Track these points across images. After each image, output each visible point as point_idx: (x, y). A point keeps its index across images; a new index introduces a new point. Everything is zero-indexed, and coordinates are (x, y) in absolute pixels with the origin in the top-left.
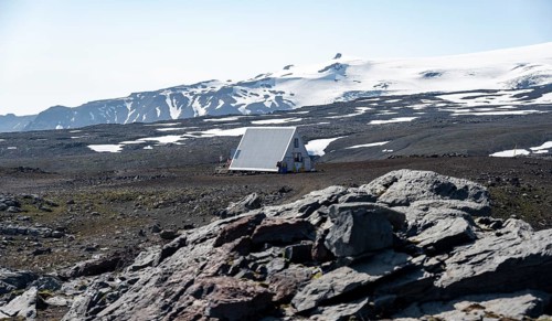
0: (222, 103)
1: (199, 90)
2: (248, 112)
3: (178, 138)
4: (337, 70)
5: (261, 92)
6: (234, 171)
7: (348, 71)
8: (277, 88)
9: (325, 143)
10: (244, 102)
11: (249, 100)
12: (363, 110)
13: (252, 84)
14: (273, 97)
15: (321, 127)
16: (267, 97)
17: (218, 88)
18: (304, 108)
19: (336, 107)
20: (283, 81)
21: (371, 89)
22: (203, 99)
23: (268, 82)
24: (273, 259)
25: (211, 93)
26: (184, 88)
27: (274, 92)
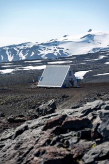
0: (33, 53)
1: (22, 47)
2: (46, 58)
3: (12, 70)
4: (90, 38)
5: (53, 48)
6: (40, 87)
7: (95, 38)
8: (60, 46)
9: (84, 73)
10: (44, 53)
11: (47, 52)
12: (102, 57)
13: (48, 44)
14: (58, 50)
15: (82, 65)
16: (55, 50)
17: (31, 46)
18: (74, 56)
19: (89, 55)
20: (63, 43)
21: (106, 47)
22: (24, 51)
23: (56, 43)
24: (72, 137)
25: (28, 49)
26: (15, 46)
27: (59, 48)
